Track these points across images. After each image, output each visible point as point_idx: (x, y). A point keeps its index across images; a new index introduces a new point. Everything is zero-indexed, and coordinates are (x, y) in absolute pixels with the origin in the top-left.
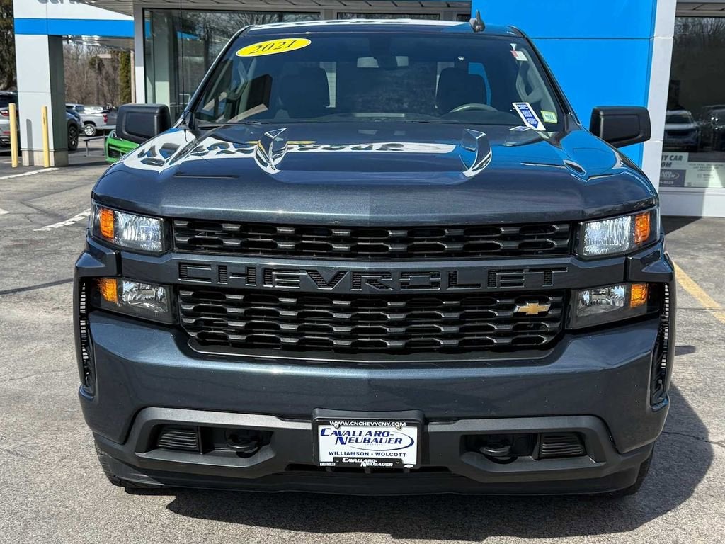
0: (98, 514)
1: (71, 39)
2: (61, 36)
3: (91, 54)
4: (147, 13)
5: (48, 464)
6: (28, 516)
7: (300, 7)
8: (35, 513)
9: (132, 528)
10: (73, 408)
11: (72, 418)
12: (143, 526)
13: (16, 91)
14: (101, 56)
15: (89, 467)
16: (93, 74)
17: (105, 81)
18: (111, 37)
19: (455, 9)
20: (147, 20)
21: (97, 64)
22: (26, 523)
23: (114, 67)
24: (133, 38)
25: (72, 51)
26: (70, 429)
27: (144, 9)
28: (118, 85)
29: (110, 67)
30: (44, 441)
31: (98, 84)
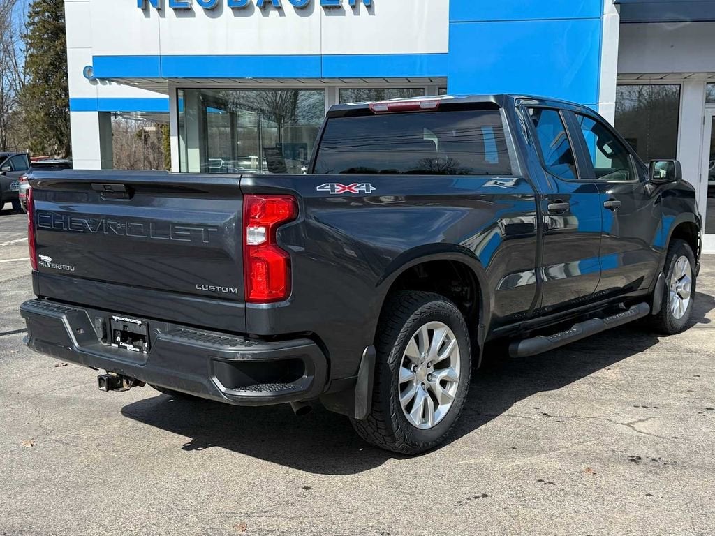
0: (125, 483)
1: (120, 115)
2: (110, 113)
3: (138, 126)
4: (180, 92)
5: (87, 449)
6: (69, 485)
7: (308, 85)
8: (75, 483)
9: (150, 492)
10: (108, 409)
11: (108, 416)
12: (160, 490)
13: (72, 160)
14: (147, 129)
15: (119, 451)
16: (140, 144)
17: (151, 151)
18: (153, 112)
19: (438, 84)
20: (181, 98)
21: (143, 136)
22: (68, 490)
23: (158, 138)
24: (169, 113)
25: (122, 125)
26: (106, 424)
27: (177, 89)
28: (162, 153)
29: (155, 138)
30: (84, 433)
31: (144, 153)
